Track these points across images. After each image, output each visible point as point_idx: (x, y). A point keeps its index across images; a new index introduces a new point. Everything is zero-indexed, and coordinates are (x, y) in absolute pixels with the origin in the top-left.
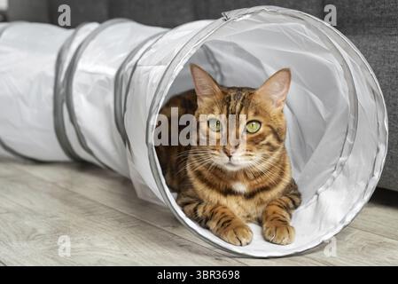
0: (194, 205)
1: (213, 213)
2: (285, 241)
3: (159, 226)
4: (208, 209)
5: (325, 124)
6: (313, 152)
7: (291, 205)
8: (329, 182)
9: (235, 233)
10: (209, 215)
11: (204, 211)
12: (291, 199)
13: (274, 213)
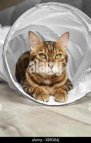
0: (28, 88)
1: (34, 91)
2: (63, 101)
3: (14, 97)
4: (33, 89)
5: (82, 58)
6: (78, 69)
7: (68, 89)
8: (83, 79)
9: (42, 97)
10: (33, 91)
11: (31, 90)
12: (68, 87)
13: (60, 91)
